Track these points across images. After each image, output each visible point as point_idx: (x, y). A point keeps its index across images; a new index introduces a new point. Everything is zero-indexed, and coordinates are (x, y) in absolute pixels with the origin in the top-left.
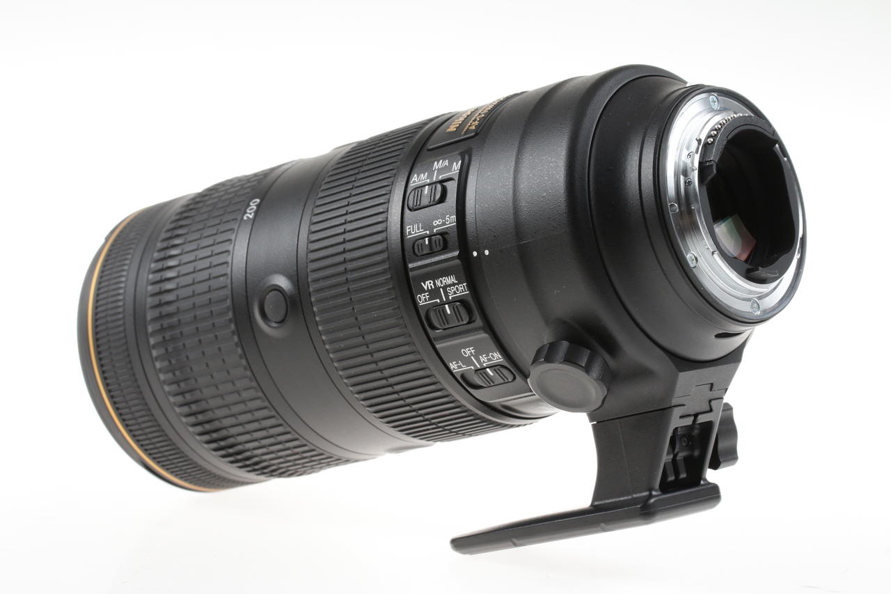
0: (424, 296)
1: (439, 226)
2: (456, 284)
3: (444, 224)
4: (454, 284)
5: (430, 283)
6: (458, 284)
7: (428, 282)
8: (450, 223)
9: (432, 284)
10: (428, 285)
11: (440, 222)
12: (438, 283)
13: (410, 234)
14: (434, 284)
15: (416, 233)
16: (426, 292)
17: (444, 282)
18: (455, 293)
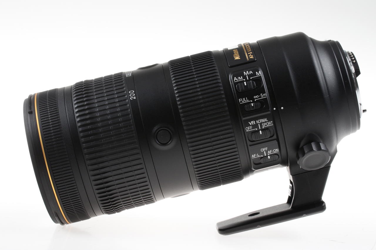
0: (250, 127)
1: (257, 98)
2: (267, 122)
3: (260, 97)
4: (266, 122)
5: (253, 122)
6: (268, 122)
7: (252, 122)
8: (263, 97)
9: (254, 123)
10: (253, 123)
11: (257, 97)
12: (258, 122)
13: (241, 102)
14: (256, 122)
15: (244, 102)
16: (251, 126)
17: (261, 121)
18: (266, 125)
